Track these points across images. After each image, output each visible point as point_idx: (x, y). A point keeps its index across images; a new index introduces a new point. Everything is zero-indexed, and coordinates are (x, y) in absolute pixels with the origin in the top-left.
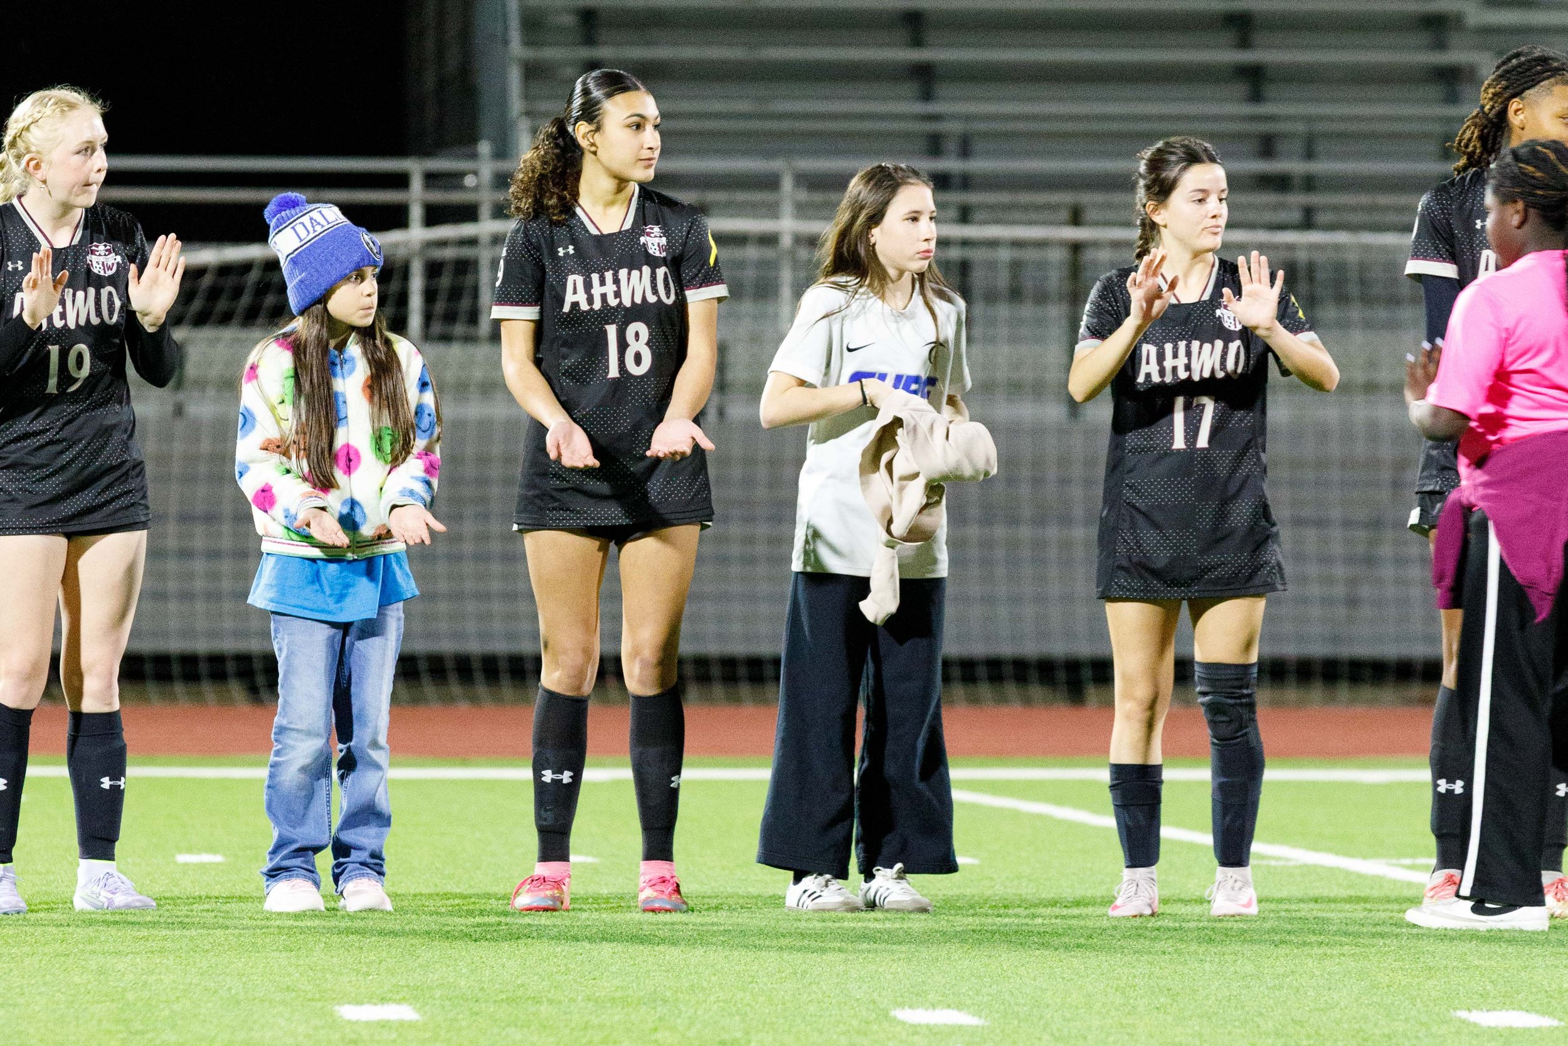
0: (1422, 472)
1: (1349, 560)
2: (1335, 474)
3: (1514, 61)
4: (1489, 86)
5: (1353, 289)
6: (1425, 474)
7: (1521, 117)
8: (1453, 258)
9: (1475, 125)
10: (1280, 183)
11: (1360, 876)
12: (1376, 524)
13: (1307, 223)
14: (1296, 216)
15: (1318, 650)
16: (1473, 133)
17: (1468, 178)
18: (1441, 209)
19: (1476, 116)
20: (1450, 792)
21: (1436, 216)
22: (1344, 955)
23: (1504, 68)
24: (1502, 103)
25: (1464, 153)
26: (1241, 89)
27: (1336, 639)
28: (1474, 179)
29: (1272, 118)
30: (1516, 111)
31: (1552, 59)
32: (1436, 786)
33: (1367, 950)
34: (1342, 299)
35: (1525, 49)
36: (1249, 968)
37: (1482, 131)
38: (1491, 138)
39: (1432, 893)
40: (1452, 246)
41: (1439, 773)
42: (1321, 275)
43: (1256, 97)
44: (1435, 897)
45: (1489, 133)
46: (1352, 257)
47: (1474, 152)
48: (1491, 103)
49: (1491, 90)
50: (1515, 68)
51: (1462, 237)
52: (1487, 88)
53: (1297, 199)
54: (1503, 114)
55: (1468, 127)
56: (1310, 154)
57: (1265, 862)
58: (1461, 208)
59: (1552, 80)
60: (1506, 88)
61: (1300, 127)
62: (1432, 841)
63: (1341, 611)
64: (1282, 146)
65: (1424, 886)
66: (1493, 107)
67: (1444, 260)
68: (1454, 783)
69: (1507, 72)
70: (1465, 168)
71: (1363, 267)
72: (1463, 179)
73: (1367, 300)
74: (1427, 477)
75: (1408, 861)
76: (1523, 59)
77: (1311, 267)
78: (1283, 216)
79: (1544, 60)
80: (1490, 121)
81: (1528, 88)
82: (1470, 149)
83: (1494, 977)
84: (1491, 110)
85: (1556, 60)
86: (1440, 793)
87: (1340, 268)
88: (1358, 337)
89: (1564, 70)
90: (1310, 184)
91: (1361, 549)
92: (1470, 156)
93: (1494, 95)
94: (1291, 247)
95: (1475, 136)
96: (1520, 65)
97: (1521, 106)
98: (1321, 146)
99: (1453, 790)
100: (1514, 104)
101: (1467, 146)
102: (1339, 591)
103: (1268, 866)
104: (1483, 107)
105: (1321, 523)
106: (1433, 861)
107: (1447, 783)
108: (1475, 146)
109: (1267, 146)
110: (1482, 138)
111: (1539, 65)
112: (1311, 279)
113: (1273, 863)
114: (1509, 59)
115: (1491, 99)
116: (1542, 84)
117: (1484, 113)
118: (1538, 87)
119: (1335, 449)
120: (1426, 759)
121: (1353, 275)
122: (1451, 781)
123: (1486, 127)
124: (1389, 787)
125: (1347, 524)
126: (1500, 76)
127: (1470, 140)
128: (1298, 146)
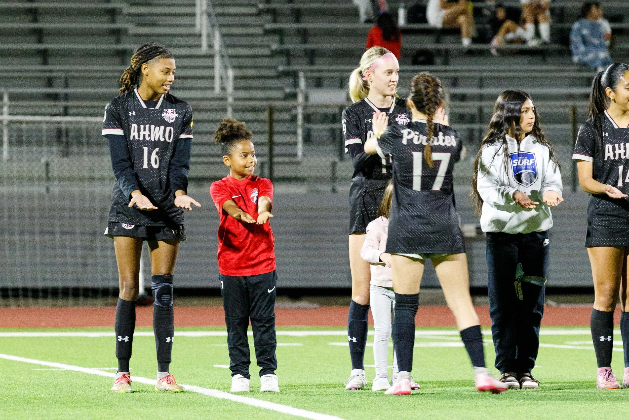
0: (110, 214)
1: (83, 248)
2: (77, 214)
3: (145, 48)
4: (134, 58)
5: (84, 140)
6: (111, 214)
7: (147, 71)
8: (121, 127)
9: (128, 73)
10: (55, 97)
11: (88, 375)
12: (94, 234)
13: (66, 114)
14: (61, 110)
15: (71, 284)
16: (127, 76)
17: (125, 95)
18: (115, 108)
19: (129, 69)
20: (123, 341)
21: (113, 111)
22: (82, 406)
23: (140, 51)
24: (139, 65)
25: (124, 84)
26: (39, 59)
27: (78, 280)
28: (128, 95)
29: (51, 71)
30: (145, 68)
31: (160, 48)
32: (118, 338)
33: (91, 404)
34: (80, 143)
35: (149, 43)
36: (44, 412)
37: (131, 75)
38: (135, 78)
39: (117, 381)
40: (121, 123)
41: (118, 334)
42: (71, 134)
43: (45, 63)
44: (118, 383)
45: (134, 76)
46: (84, 127)
47: (127, 84)
48: (135, 65)
49: (135, 60)
50: (144, 51)
51: (124, 119)
52: (133, 59)
53: (62, 103)
54: (139, 69)
55: (125, 74)
56: (66, 86)
57: (50, 369)
58: (123, 108)
59: (159, 56)
60: (141, 59)
61: (62, 74)
62: (116, 361)
63: (80, 269)
64: (55, 82)
65: (114, 378)
66: (135, 66)
67: (118, 128)
68: (125, 338)
69: (141, 52)
70: (124, 91)
71: (88, 130)
72: (124, 95)
73: (90, 144)
74: (112, 216)
75: (108, 369)
76: (148, 47)
77: (67, 131)
78: (55, 110)
79: (156, 48)
80: (134, 71)
81: (150, 59)
82: (126, 82)
83: (142, 415)
84: (135, 67)
85: (162, 48)
86: (119, 341)
87: (79, 131)
88: (86, 159)
89: (164, 52)
90: (66, 97)
91: (88, 244)
92: (126, 85)
93: (136, 61)
94: (59, 123)
95: (128, 77)
96: (146, 50)
97: (146, 66)
98: (71, 82)
99: (124, 340)
100: (144, 66)
101: (125, 81)
102: (79, 260)
103: (52, 371)
104: (132, 66)
105: (72, 233)
106: (117, 369)
107: (122, 337)
108: (128, 81)
109: (50, 82)
110: (131, 78)
111: (154, 50)
112: (67, 136)
113: (53, 370)
114: (142, 47)
115: (135, 63)
116: (156, 58)
117: (132, 68)
118: (154, 59)
119: (77, 204)
120: (113, 328)
121: (84, 134)
122: (123, 336)
123: (133, 74)
124: (100, 338)
125: (82, 233)
126: (139, 54)
127: (126, 79)
128: (62, 82)
